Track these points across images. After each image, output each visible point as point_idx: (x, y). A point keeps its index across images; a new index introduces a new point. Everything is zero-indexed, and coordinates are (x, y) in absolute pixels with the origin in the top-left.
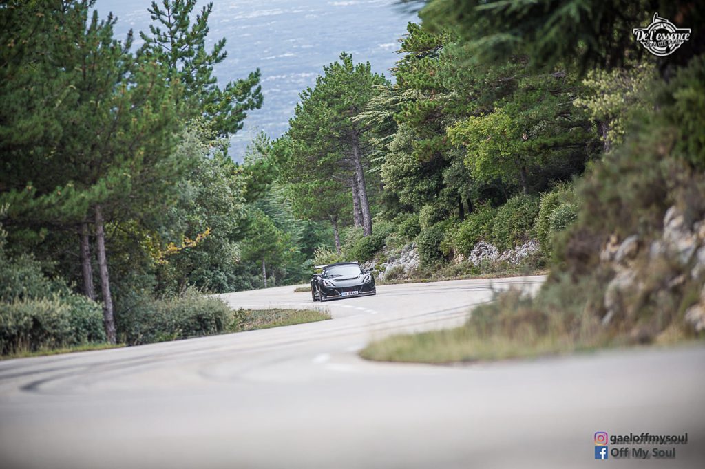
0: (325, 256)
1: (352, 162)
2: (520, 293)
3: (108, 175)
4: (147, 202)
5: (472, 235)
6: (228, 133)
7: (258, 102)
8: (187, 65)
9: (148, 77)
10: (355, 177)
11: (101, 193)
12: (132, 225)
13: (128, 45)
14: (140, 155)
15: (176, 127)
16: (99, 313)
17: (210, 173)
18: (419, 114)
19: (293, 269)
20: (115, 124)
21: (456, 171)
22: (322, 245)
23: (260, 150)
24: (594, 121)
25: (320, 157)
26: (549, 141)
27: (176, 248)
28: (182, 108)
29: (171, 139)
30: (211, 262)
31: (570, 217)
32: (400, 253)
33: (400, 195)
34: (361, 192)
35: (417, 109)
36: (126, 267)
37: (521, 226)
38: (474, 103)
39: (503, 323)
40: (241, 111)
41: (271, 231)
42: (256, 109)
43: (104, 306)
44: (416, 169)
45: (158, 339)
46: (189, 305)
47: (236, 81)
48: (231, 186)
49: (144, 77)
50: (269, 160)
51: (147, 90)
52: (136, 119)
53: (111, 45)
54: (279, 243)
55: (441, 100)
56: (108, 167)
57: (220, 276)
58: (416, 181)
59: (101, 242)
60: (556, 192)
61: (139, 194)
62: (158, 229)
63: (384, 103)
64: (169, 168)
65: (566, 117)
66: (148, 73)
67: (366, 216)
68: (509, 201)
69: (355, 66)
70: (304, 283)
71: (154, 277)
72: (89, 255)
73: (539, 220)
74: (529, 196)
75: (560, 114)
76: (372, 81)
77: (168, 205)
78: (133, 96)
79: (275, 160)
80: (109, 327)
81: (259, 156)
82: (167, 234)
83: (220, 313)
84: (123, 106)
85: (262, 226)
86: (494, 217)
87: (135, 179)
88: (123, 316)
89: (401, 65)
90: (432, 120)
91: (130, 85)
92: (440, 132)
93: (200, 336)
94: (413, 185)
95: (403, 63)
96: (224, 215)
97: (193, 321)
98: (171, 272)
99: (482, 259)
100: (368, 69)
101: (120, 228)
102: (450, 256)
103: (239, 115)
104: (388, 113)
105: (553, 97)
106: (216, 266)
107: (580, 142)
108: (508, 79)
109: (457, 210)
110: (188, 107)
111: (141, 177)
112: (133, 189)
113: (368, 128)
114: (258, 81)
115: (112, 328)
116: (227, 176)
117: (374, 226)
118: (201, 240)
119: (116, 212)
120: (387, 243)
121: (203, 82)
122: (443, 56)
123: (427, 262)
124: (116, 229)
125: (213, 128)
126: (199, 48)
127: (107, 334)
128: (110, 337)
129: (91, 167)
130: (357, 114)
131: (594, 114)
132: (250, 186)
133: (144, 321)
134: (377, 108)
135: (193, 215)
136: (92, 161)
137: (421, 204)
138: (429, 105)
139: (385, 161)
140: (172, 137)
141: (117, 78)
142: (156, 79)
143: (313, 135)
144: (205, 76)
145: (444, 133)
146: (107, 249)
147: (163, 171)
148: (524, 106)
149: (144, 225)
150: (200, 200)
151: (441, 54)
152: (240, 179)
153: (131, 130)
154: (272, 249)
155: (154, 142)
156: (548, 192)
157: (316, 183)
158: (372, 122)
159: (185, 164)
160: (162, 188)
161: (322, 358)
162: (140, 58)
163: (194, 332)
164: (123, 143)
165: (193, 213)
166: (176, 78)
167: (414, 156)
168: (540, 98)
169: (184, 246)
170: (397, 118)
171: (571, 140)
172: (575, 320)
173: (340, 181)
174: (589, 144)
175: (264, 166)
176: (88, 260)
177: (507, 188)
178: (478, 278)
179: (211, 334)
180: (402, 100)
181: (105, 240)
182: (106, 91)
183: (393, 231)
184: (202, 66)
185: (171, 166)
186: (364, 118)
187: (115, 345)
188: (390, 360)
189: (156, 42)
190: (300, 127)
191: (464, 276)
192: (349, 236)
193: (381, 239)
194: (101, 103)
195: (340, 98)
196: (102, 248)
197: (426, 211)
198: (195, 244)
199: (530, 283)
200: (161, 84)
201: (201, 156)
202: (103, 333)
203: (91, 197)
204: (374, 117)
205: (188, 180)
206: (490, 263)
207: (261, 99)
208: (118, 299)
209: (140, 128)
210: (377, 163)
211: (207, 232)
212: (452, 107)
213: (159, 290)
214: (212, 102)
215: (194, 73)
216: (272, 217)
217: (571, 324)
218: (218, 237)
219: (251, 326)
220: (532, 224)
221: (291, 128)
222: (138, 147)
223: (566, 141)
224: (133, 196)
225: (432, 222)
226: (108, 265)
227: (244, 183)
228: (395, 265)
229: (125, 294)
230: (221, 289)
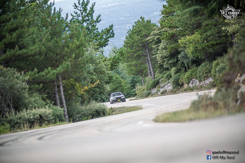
0: (139, 87)
1: (146, 54)
2: (208, 95)
3: (62, 64)
4: (76, 72)
5: (190, 77)
6: (103, 47)
7: (113, 35)
8: (87, 24)
9: (74, 29)
10: (148, 60)
11: (60, 70)
12: (72, 80)
13: (67, 19)
14: (73, 56)
15: (85, 46)
16: (62, 112)
17: (98, 61)
18: (168, 36)
19: (128, 93)
20: (64, 46)
21: (183, 55)
22: (138, 84)
23: (114, 52)
24: (230, 35)
25: (135, 53)
26: (214, 43)
27: (87, 88)
28: (87, 39)
29: (84, 50)
30: (100, 92)
31: (223, 69)
32: (165, 85)
33: (164, 65)
34: (150, 65)
35: (168, 34)
36: (71, 95)
37: (206, 73)
38: (188, 31)
39: (203, 106)
40: (107, 39)
41: (120, 80)
42: (112, 38)
43: (64, 110)
44: (169, 55)
45: (83, 120)
46: (93, 107)
47: (105, 29)
48: (105, 65)
49: (73, 29)
50: (118, 55)
51: (74, 34)
52: (71, 44)
53: (61, 19)
54: (123, 84)
55: (176, 31)
56: (62, 61)
57: (103, 96)
58: (169, 60)
59: (61, 87)
60: (218, 60)
61: (73, 70)
62: (81, 82)
63: (156, 33)
64: (83, 60)
65: (220, 34)
66: (74, 28)
67: (152, 73)
68: (202, 64)
69: (145, 21)
70: (132, 97)
71: (80, 98)
72: (57, 92)
73: (213, 71)
74: (209, 62)
75: (218, 33)
76: (152, 26)
77: (84, 73)
78: (70, 36)
79: (120, 55)
80: (66, 116)
81: (114, 54)
82: (84, 83)
83: (104, 109)
84: (66, 40)
85: (117, 78)
86: (197, 70)
87: (72, 65)
88: (70, 112)
89: (161, 19)
90: (173, 38)
91: (68, 32)
92: (176, 42)
93: (98, 118)
94: (168, 61)
95: (162, 19)
96: (104, 75)
97: (95, 113)
98: (86, 96)
99: (194, 85)
100: (150, 22)
101: (68, 82)
102: (182, 85)
103: (107, 40)
104: (158, 37)
105: (214, 27)
106: (102, 93)
107: (225, 42)
108: (199, 22)
109: (184, 69)
110: (88, 39)
111: (74, 64)
112: (71, 68)
113: (151, 42)
114: (112, 28)
115: (67, 117)
116: (104, 62)
117: (156, 76)
118: (96, 85)
119: (66, 76)
120: (160, 82)
121: (93, 30)
122: (176, 16)
123: (175, 87)
124: (66, 83)
125: (98, 45)
126: (91, 18)
127: (65, 119)
128: (67, 120)
129: (56, 61)
130: (147, 37)
131: (229, 32)
132: (112, 65)
133: (78, 114)
134: (154, 35)
135: (93, 76)
136: (57, 59)
137: (171, 67)
138: (172, 33)
139: (158, 53)
140: (84, 49)
141: (63, 30)
142: (77, 30)
143: (132, 46)
144: (94, 28)
145: (178, 42)
146: (64, 89)
147: (81, 61)
148: (205, 31)
149: (76, 80)
150: (95, 70)
151: (175, 15)
152: (108, 63)
153: (70, 48)
154: (121, 86)
155: (78, 52)
156: (215, 61)
157: (134, 62)
158: (153, 40)
159: (89, 58)
160: (81, 67)
161: (140, 123)
162: (71, 23)
163: (95, 116)
164: (67, 52)
165: (93, 75)
166: (84, 29)
167: (168, 51)
168: (210, 28)
169: (90, 87)
170: (161, 38)
171: (222, 42)
172: (228, 104)
173: (143, 61)
174: (228, 43)
175: (116, 57)
176: (57, 94)
177: (201, 60)
178: (193, 92)
179: (101, 117)
180: (163, 32)
181: (63, 86)
182: (60, 35)
183: (162, 77)
184: (93, 24)
185: (84, 59)
186: (150, 39)
187: (68, 122)
188: (164, 121)
189: (76, 17)
190: (128, 43)
191: (188, 91)
192: (147, 80)
193: (158, 80)
194: (59, 39)
195: (141, 32)
196: (62, 89)
197: (173, 70)
198: (94, 86)
199: (211, 92)
200: (79, 31)
201: (94, 55)
202: (64, 119)
203: (57, 72)
204: (153, 38)
205: (90, 64)
206: (197, 86)
207: (114, 34)
208: (68, 107)
209: (73, 47)
210: (155, 54)
211: (98, 82)
212: (180, 33)
213: (82, 103)
214: (97, 36)
215: (90, 27)
216: (120, 75)
217: (226, 105)
218: (102, 83)
219: (115, 113)
220: (210, 72)
221: (125, 44)
222: (73, 54)
223: (220, 42)
224: (71, 71)
225: (176, 73)
226: (64, 95)
227: (110, 64)
228: (163, 89)
229: (71, 105)
230: (104, 101)
